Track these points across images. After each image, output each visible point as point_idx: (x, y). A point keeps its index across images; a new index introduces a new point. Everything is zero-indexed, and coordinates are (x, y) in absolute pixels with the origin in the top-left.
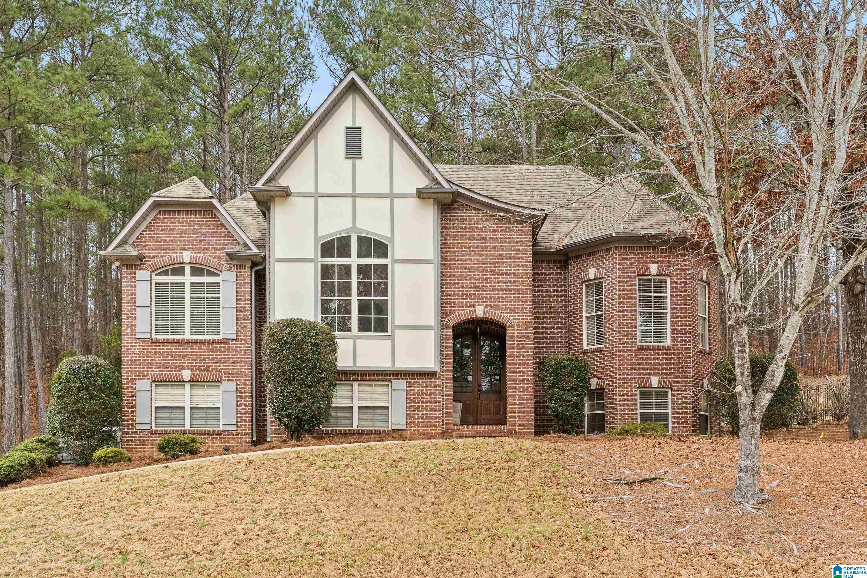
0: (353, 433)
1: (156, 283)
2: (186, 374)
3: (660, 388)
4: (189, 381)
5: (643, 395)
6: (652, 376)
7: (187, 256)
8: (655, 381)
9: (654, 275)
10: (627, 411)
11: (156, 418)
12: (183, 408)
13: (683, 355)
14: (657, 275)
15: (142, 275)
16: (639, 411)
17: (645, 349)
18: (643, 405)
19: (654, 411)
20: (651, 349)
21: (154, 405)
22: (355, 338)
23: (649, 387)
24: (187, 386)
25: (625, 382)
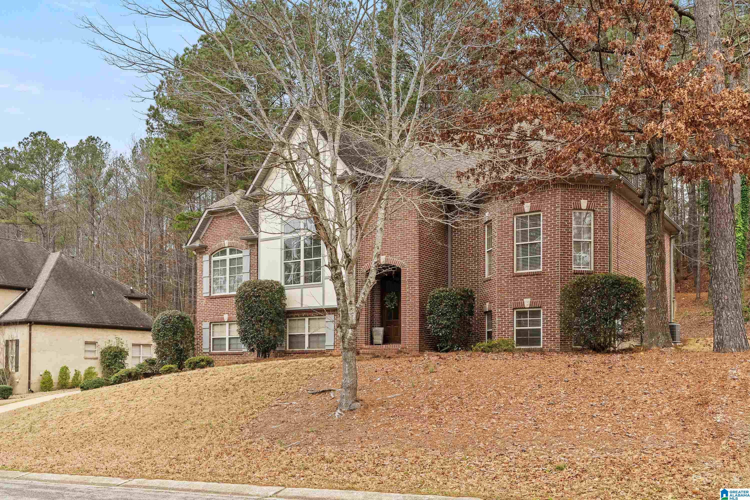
0: (303, 353)
1: (214, 261)
2: (226, 317)
3: (532, 308)
4: (227, 322)
5: (519, 314)
6: (526, 298)
7: (226, 243)
8: (527, 302)
9: (527, 213)
10: (504, 329)
11: (213, 345)
12: (225, 339)
13: (552, 279)
14: (530, 212)
15: (206, 257)
16: (515, 328)
17: (519, 275)
18: (519, 323)
19: (528, 328)
20: (524, 276)
21: (212, 337)
22: (302, 288)
23: (522, 308)
24: (227, 324)
25: (503, 305)
